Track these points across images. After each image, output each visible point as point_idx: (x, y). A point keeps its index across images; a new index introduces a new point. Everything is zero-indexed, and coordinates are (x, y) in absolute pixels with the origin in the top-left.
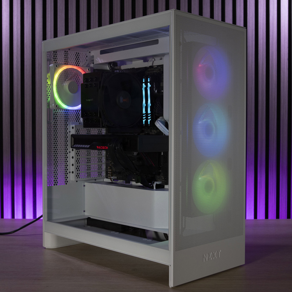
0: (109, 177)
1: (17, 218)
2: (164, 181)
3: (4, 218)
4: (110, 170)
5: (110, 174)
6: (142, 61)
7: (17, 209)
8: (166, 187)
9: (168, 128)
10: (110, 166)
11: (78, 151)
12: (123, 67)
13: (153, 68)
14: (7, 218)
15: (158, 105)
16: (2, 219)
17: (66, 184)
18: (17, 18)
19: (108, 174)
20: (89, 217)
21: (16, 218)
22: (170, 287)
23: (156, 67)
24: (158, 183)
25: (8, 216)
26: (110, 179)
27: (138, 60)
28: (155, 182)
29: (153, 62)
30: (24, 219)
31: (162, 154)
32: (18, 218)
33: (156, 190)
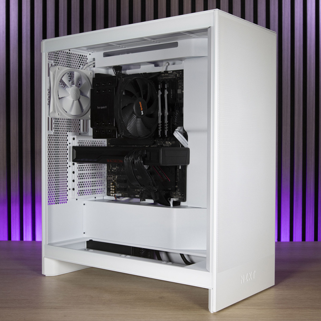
0: (111, 195)
1: (26, 240)
2: (181, 197)
3: (12, 240)
4: (113, 187)
5: (112, 191)
6: (154, 65)
7: (26, 230)
8: (182, 204)
9: (187, 139)
10: (113, 182)
11: (79, 166)
12: (129, 72)
13: (168, 73)
14: (15, 240)
15: (177, 113)
16: (10, 241)
17: (66, 202)
18: (27, 18)
19: (111, 190)
20: (91, 239)
21: (24, 240)
22: (212, 312)
23: (172, 72)
24: (175, 200)
25: (16, 238)
26: (114, 197)
27: (150, 64)
28: (172, 199)
29: (167, 66)
30: (34, 241)
31: (180, 168)
32: (28, 240)
33: (173, 208)
